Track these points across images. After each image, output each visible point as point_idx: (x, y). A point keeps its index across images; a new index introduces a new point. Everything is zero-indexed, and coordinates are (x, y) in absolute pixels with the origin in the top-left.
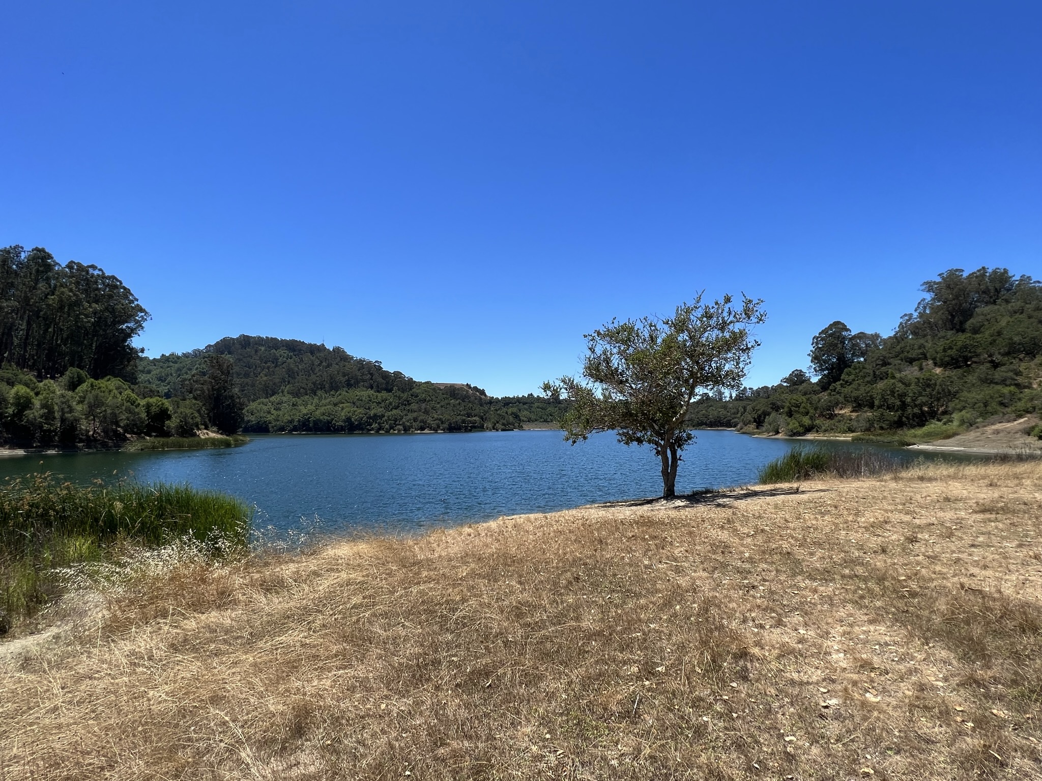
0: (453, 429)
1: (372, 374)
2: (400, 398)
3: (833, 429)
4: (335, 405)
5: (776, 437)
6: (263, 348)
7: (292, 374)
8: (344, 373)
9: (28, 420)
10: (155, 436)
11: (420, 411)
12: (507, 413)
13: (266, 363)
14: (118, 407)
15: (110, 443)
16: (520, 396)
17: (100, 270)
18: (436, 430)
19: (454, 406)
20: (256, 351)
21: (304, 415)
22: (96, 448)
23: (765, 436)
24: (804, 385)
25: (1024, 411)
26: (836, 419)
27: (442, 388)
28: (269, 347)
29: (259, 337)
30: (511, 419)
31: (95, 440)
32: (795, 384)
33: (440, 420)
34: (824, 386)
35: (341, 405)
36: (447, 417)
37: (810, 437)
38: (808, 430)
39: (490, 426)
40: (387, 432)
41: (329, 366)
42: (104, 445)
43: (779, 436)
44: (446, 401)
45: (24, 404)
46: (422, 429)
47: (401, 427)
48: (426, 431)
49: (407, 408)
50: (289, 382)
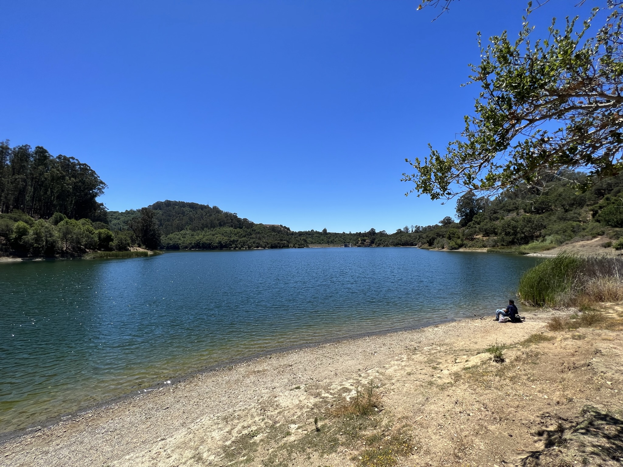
0: (273, 247)
1: (232, 220)
2: (246, 232)
3: (474, 246)
4: (213, 235)
5: (443, 250)
6: (177, 207)
7: (191, 219)
8: (218, 219)
9: (24, 241)
10: (103, 251)
11: (256, 238)
12: (300, 239)
13: (178, 214)
14: (80, 234)
15: (76, 254)
16: (307, 231)
17: (77, 160)
18: (264, 248)
19: (274, 235)
20: (174, 208)
21: (197, 240)
22: (67, 257)
23: (436, 249)
24: (452, 224)
25: (596, 234)
26: (475, 241)
27: (268, 227)
28: (180, 206)
29: (175, 201)
30: (303, 242)
31: (67, 252)
32: (446, 224)
33: (267, 242)
34: (464, 224)
35: (216, 235)
36: (270, 241)
37: (461, 250)
38: (461, 246)
39: (292, 245)
40: (240, 249)
41: (210, 215)
42: (72, 256)
43: (444, 250)
44: (270, 233)
45: (23, 232)
46: (258, 247)
47: (247, 246)
48: (260, 248)
49: (250, 236)
50: (190, 224)
